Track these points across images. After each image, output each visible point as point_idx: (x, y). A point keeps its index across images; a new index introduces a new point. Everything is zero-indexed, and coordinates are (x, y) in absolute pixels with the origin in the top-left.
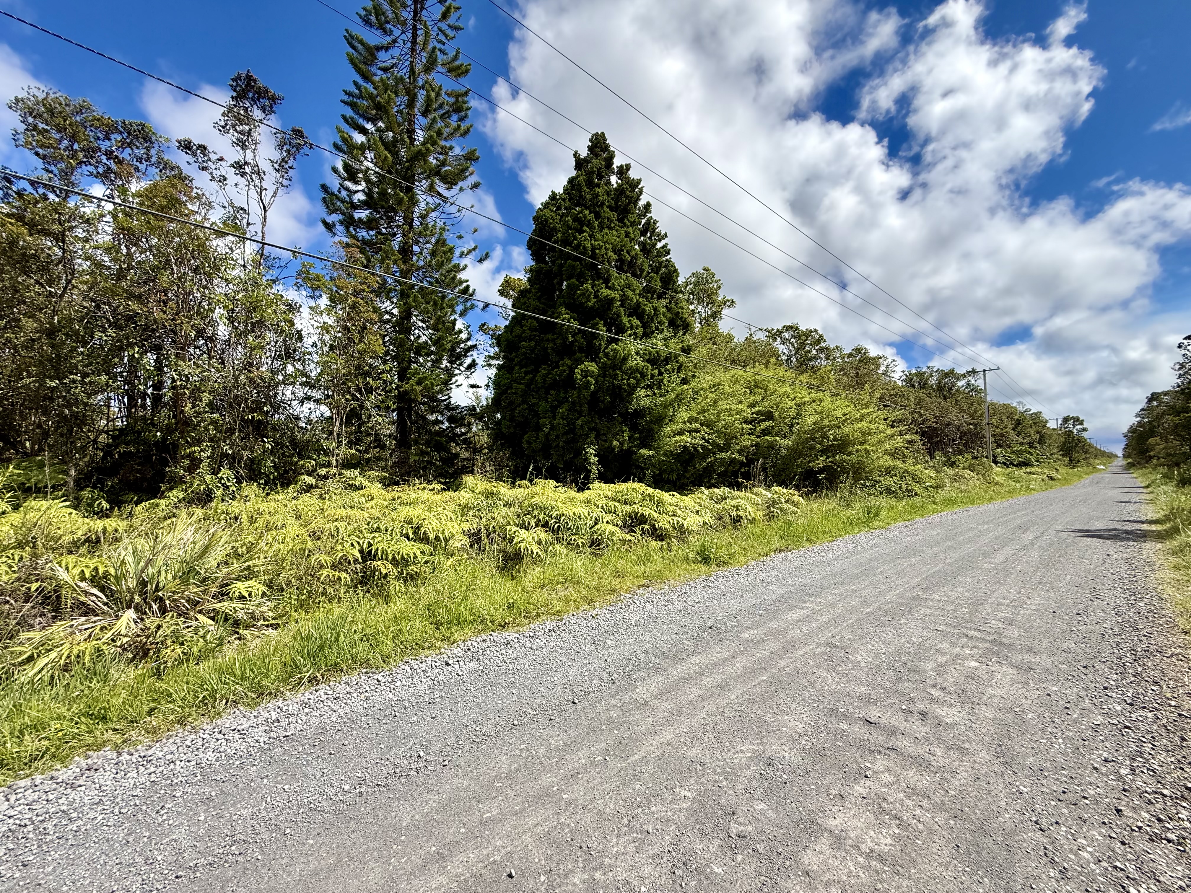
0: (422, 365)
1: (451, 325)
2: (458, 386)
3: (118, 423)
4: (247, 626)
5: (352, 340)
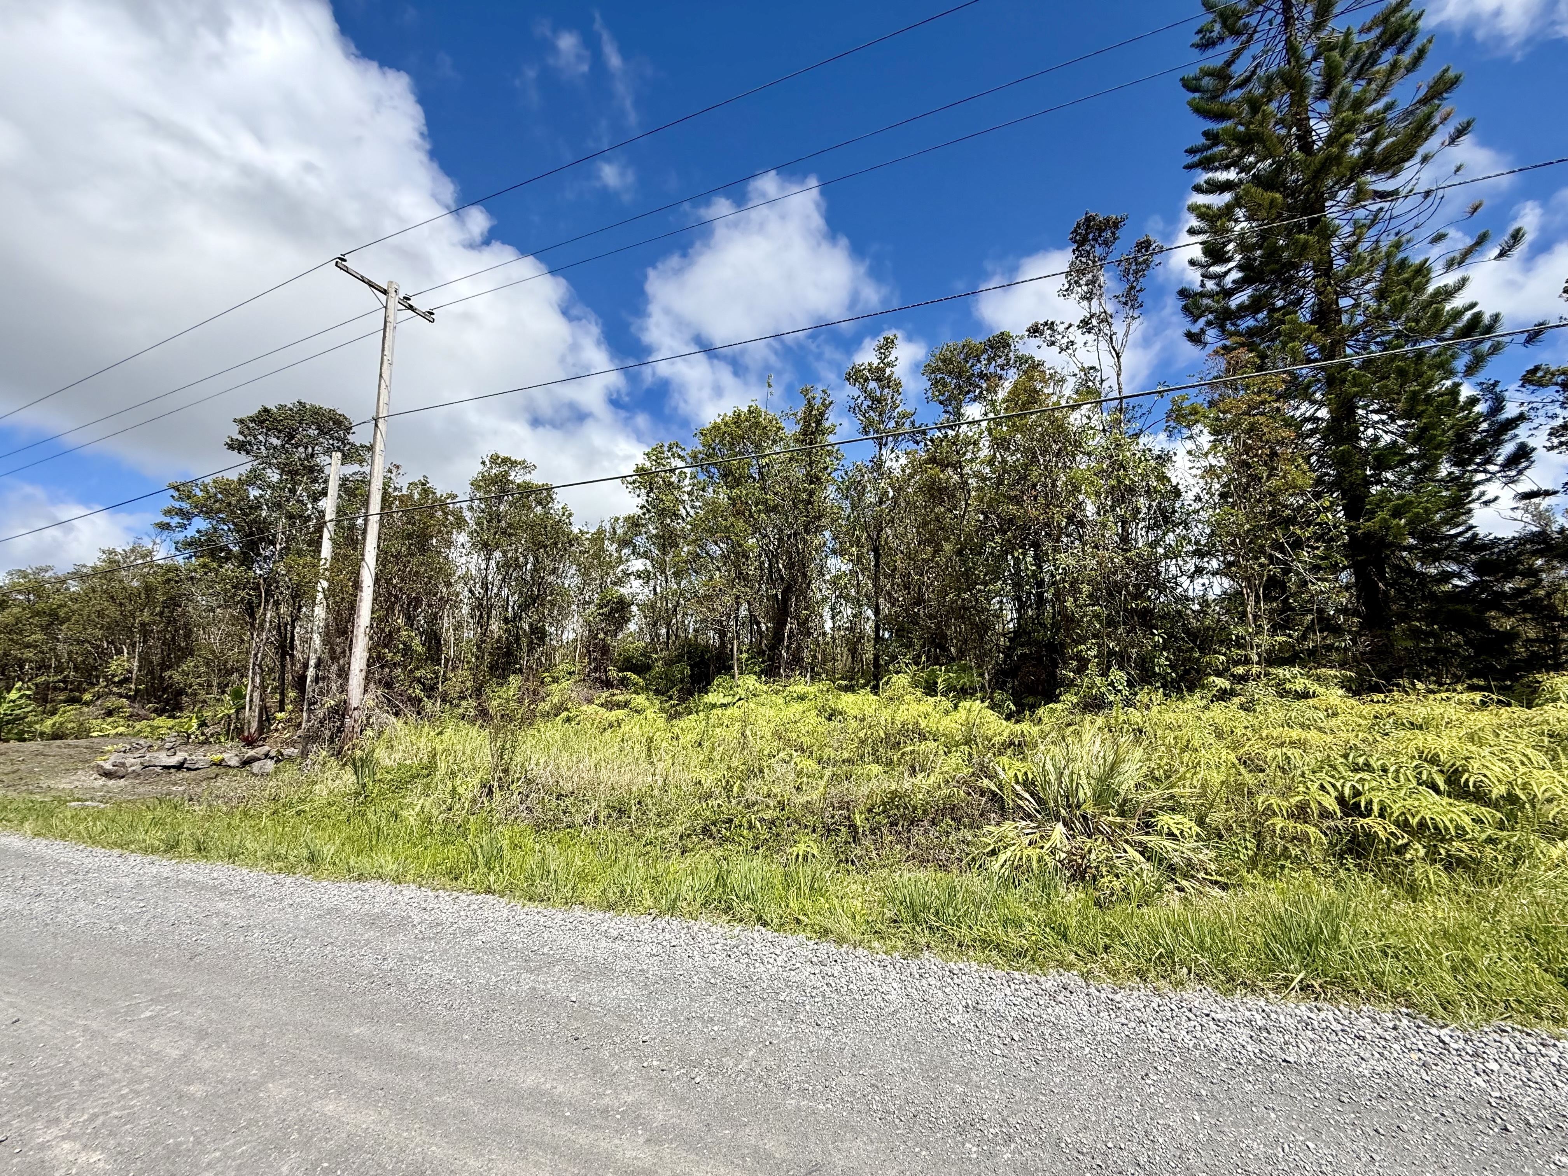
3: (1011, 625)
4: (1185, 876)
5: (1257, 479)
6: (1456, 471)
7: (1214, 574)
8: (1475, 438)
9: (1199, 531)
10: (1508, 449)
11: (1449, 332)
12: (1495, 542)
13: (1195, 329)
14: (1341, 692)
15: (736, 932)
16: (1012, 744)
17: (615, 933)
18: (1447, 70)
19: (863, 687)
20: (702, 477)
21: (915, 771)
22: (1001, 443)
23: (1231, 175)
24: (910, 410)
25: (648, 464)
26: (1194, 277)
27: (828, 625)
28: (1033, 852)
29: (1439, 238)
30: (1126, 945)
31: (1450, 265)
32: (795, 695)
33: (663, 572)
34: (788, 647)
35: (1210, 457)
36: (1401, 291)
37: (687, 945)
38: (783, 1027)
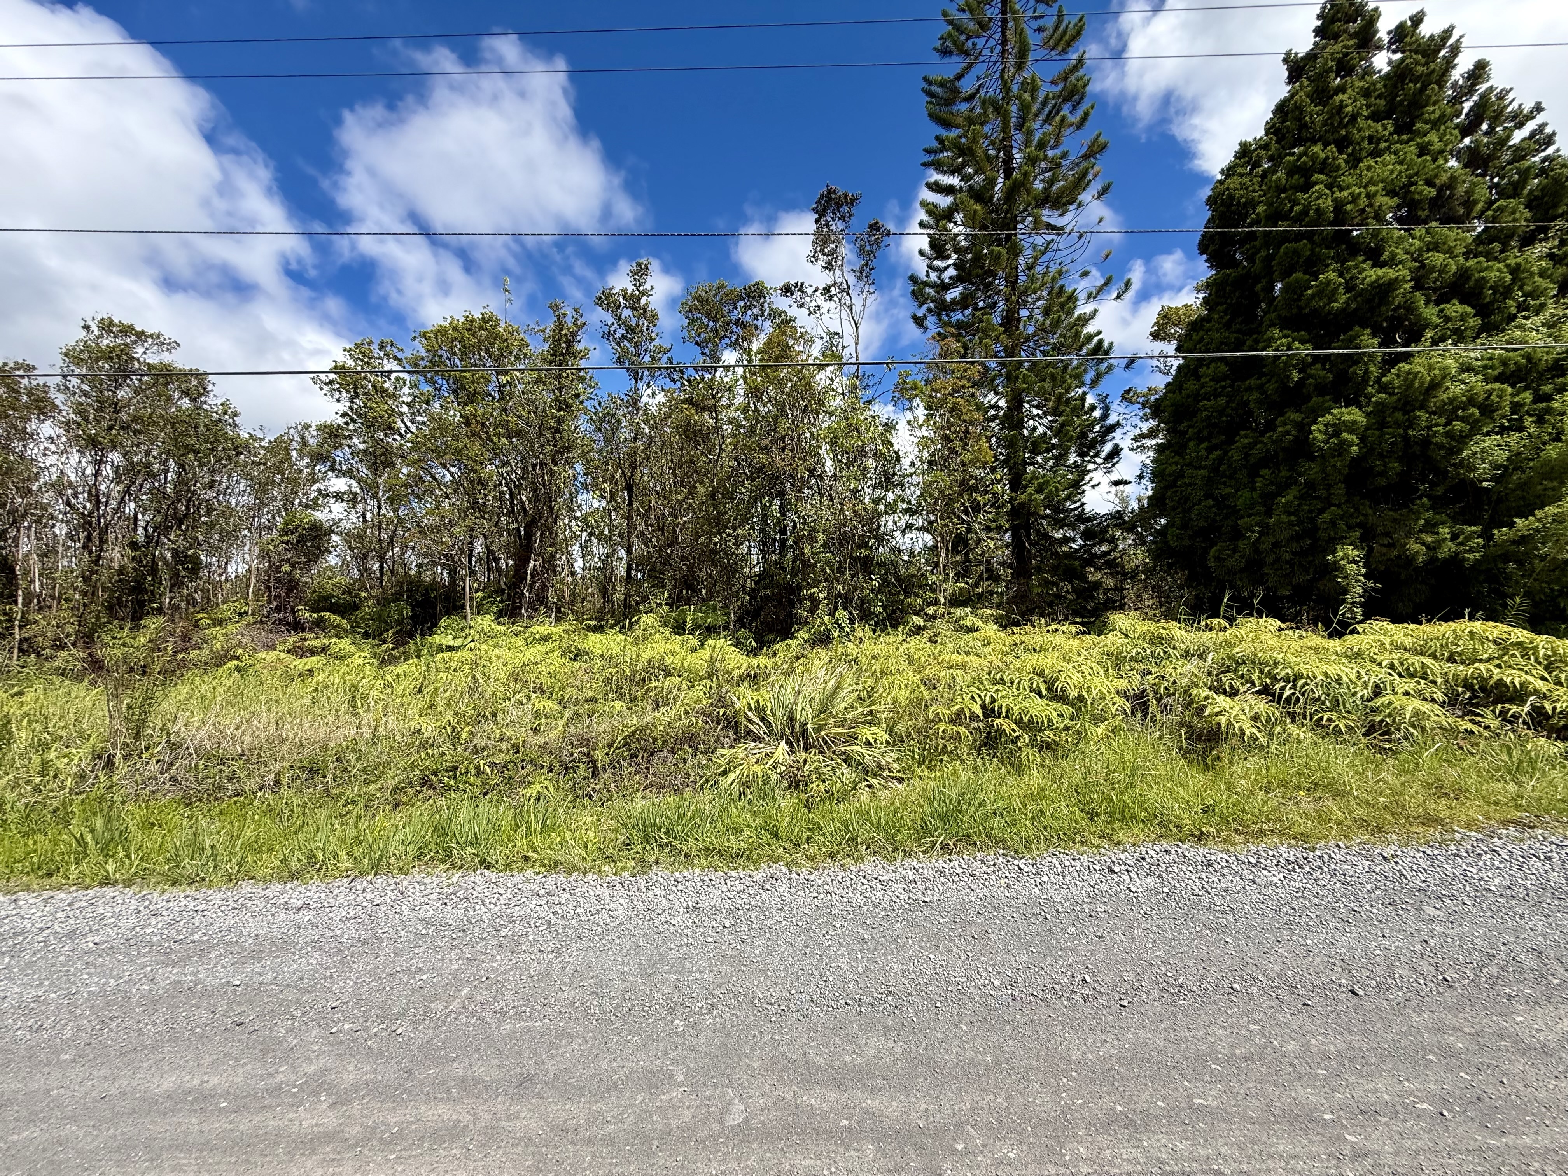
0: (1040, 466)
1: (1078, 402)
2: (1093, 487)
3: (757, 569)
4: (875, 775)
5: (953, 451)
6: (1078, 459)
7: (919, 529)
8: (1092, 435)
9: (913, 493)
10: (1108, 447)
11: (1084, 351)
12: (1095, 516)
13: (920, 313)
14: (995, 627)
15: (455, 879)
16: (749, 675)
17: (299, 903)
18: (1099, 136)
19: (612, 627)
20: (426, 388)
21: (658, 706)
22: (755, 393)
23: (954, 181)
24: (666, 345)
25: (351, 363)
26: (921, 267)
27: (579, 564)
28: (758, 769)
29: (1085, 274)
30: (824, 835)
31: (1090, 297)
32: (538, 636)
33: (375, 496)
34: (531, 586)
35: (924, 428)
36: (1058, 311)
37: (394, 901)
38: (502, 960)
